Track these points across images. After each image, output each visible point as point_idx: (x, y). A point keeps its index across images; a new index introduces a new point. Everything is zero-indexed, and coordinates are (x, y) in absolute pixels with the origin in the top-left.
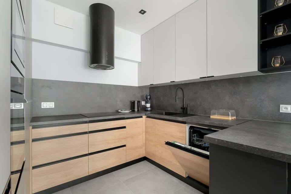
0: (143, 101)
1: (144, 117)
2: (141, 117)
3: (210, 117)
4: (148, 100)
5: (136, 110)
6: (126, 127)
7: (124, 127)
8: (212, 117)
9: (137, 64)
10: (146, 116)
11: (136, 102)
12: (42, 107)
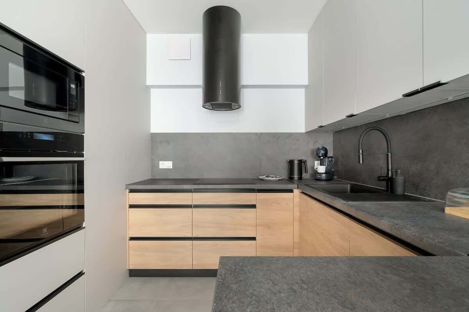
0: (316, 160)
1: (296, 192)
2: (291, 191)
3: (443, 210)
4: (322, 158)
5: (296, 176)
6: (257, 206)
7: (254, 206)
8: (448, 210)
9: (303, 91)
10: (301, 191)
11: (296, 162)
12: (160, 168)
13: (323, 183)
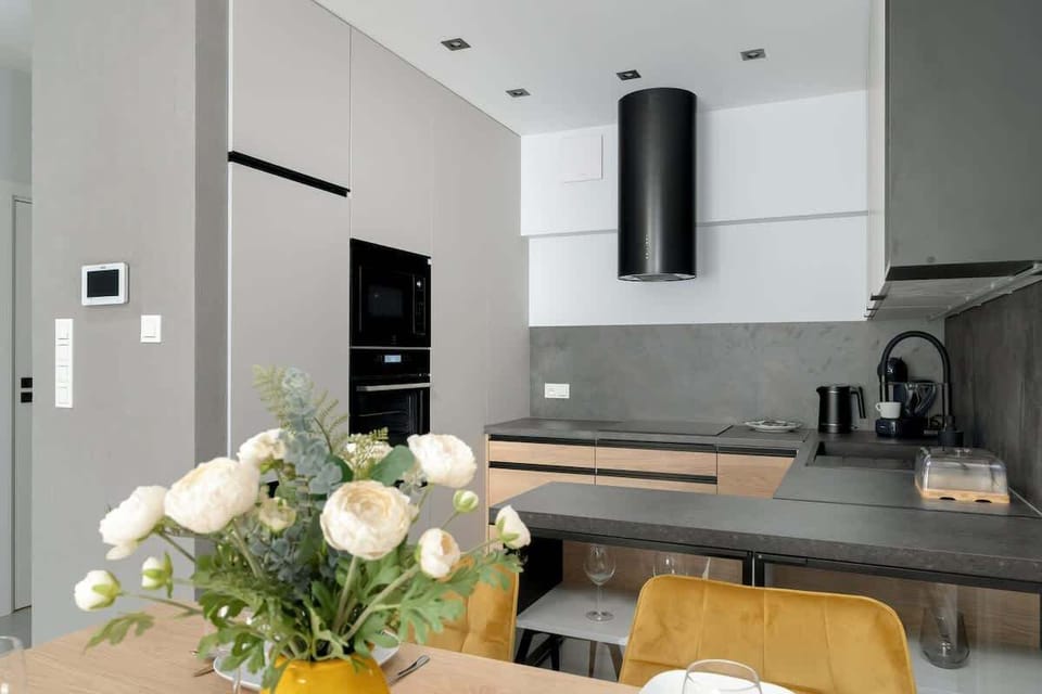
6: (718, 480)
7: (712, 480)
11: (833, 392)
12: (546, 396)
13: (893, 442)
